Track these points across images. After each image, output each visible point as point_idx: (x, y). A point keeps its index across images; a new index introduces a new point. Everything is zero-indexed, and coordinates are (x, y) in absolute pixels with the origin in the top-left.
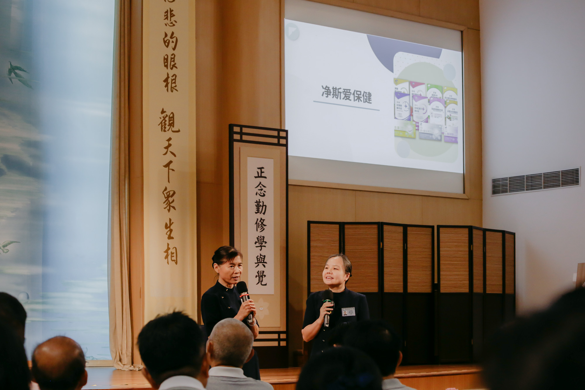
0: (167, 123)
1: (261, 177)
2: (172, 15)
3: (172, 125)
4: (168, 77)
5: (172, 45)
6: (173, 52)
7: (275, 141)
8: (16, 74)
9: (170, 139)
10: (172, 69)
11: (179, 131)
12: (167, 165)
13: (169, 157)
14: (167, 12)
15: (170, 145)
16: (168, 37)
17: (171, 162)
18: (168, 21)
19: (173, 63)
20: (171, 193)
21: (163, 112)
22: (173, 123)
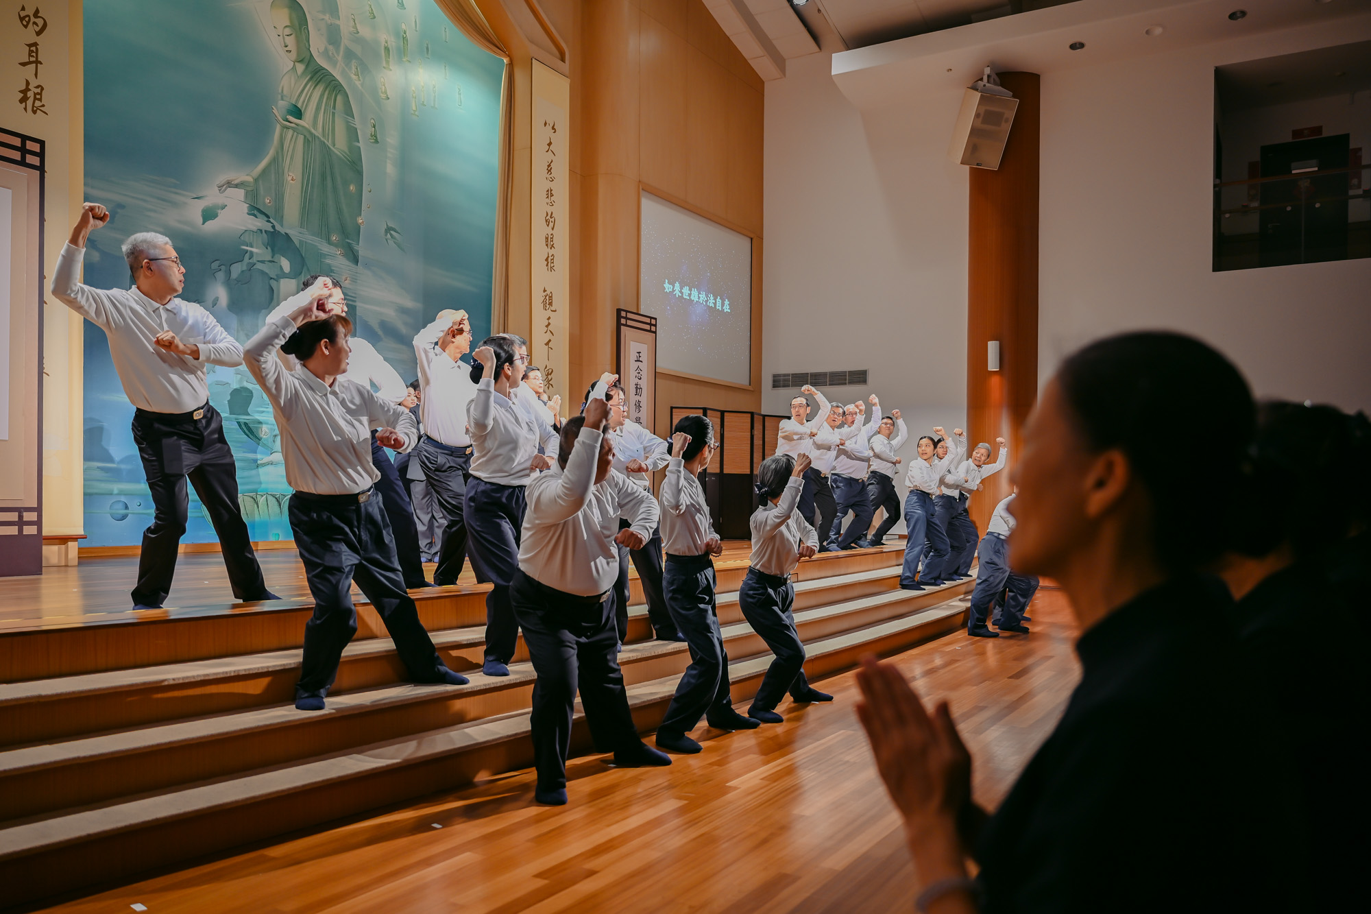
0: (547, 301)
1: (639, 361)
2: (552, 195)
3: (551, 304)
4: (548, 257)
5: (551, 225)
6: (552, 232)
7: (647, 327)
8: (391, 235)
9: (549, 318)
10: (551, 248)
11: (555, 311)
12: (547, 344)
13: (548, 336)
14: (548, 191)
15: (549, 324)
16: (549, 217)
17: (550, 341)
18: (548, 201)
19: (552, 243)
20: (550, 371)
21: (545, 291)
22: (552, 302)
